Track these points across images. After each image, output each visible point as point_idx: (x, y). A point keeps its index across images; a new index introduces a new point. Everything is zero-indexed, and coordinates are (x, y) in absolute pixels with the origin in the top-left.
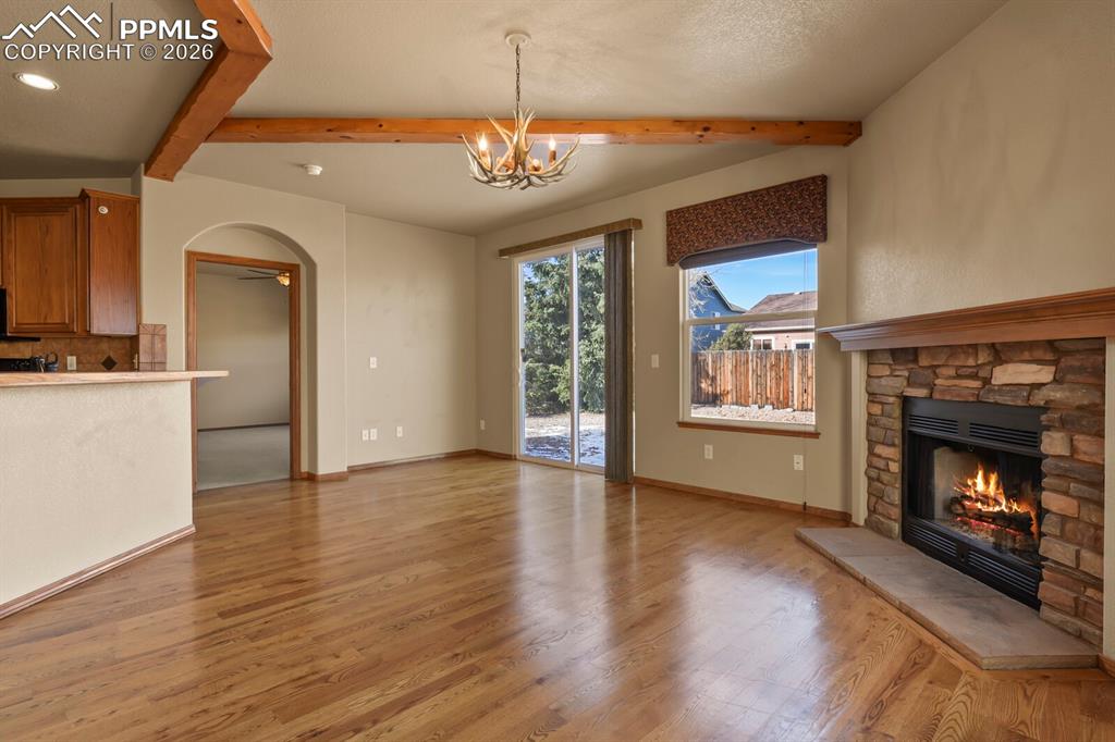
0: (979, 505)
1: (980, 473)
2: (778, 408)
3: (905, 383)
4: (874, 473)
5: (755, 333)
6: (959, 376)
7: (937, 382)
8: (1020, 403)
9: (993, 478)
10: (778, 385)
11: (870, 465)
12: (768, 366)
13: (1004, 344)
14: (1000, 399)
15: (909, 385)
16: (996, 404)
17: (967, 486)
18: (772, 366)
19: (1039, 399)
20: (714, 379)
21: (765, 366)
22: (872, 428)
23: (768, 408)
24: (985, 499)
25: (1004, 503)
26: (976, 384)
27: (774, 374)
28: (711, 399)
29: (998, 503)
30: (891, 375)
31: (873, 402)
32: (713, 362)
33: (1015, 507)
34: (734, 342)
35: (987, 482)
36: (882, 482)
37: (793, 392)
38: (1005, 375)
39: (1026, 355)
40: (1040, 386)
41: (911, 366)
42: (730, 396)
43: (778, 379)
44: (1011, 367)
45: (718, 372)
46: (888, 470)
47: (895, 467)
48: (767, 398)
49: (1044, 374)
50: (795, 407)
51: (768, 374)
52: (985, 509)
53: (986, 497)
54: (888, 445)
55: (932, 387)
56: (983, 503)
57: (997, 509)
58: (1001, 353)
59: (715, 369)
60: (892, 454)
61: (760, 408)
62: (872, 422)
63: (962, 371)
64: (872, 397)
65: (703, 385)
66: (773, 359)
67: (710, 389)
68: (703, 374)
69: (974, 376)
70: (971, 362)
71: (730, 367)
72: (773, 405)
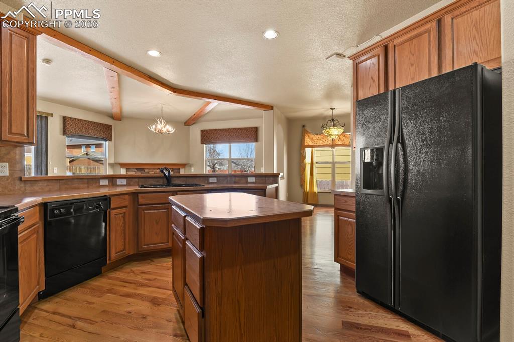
41: (141, 172)
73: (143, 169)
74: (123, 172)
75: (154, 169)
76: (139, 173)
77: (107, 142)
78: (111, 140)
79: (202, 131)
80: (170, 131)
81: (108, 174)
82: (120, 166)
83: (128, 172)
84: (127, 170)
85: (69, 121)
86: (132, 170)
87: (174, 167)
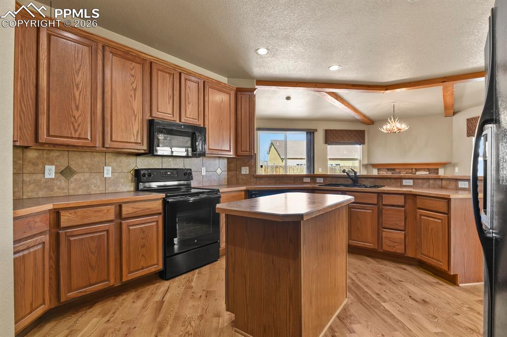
6: (407, 173)
13: (418, 169)
30: (386, 173)
40: (426, 174)
41: (392, 172)
44: (420, 172)
70: (410, 171)
73: (394, 170)
74: (375, 172)
75: (406, 169)
76: (389, 174)
77: (361, 146)
78: (364, 143)
79: (468, 120)
80: (401, 130)
81: (361, 174)
82: (371, 167)
83: (379, 172)
84: (379, 170)
85: (327, 132)
86: (383, 170)
87: (430, 167)
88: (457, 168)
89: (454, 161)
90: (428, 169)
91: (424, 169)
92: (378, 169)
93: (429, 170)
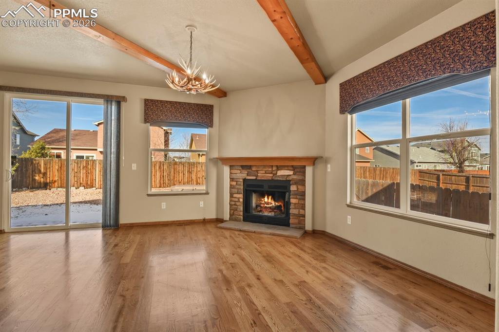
0: (266, 205)
1: (266, 197)
2: (87, 188)
3: (246, 175)
4: (233, 203)
5: (52, 148)
6: (266, 173)
7: (259, 175)
8: (284, 179)
9: (270, 197)
10: (87, 177)
11: (230, 201)
12: (81, 167)
13: (280, 166)
14: (278, 179)
15: (247, 175)
16: (277, 180)
17: (262, 201)
18: (84, 167)
19: (290, 178)
20: (45, 174)
21: (80, 167)
22: (232, 189)
23: (82, 188)
24: (268, 203)
25: (273, 203)
26: (272, 175)
27: (85, 171)
28: (42, 185)
29: (272, 204)
30: (241, 173)
31: (233, 181)
32: (45, 164)
33: (277, 204)
34: (39, 153)
35: (268, 198)
36: (237, 205)
37: (95, 180)
38: (281, 173)
39: (286, 168)
40: (290, 175)
41: (248, 170)
42: (56, 183)
43: (87, 173)
44: (282, 171)
45: (48, 170)
46: (239, 201)
47: (241, 200)
48: (81, 184)
49: (291, 173)
50: (97, 187)
51: (82, 171)
52: (268, 206)
53: (269, 203)
54: (239, 194)
55: (257, 176)
56: (267, 204)
57: (271, 205)
58: (279, 168)
59: (46, 168)
60: (240, 196)
61: (76, 189)
62: (231, 187)
63: (267, 172)
64: (232, 179)
65: (37, 178)
66: (85, 164)
67: (42, 180)
68: (36, 171)
69: (271, 173)
70: (270, 170)
71: (57, 167)
72: (84, 187)
73: (250, 167)
74: (227, 171)
75: (265, 166)
78: (211, 125)
79: (341, 85)
82: (222, 162)
84: (231, 168)
85: (149, 104)
86: (236, 168)
87: (295, 164)
88: (329, 166)
89: (327, 155)
90: (292, 166)
91: (288, 166)
92: (231, 166)
93: (294, 168)
